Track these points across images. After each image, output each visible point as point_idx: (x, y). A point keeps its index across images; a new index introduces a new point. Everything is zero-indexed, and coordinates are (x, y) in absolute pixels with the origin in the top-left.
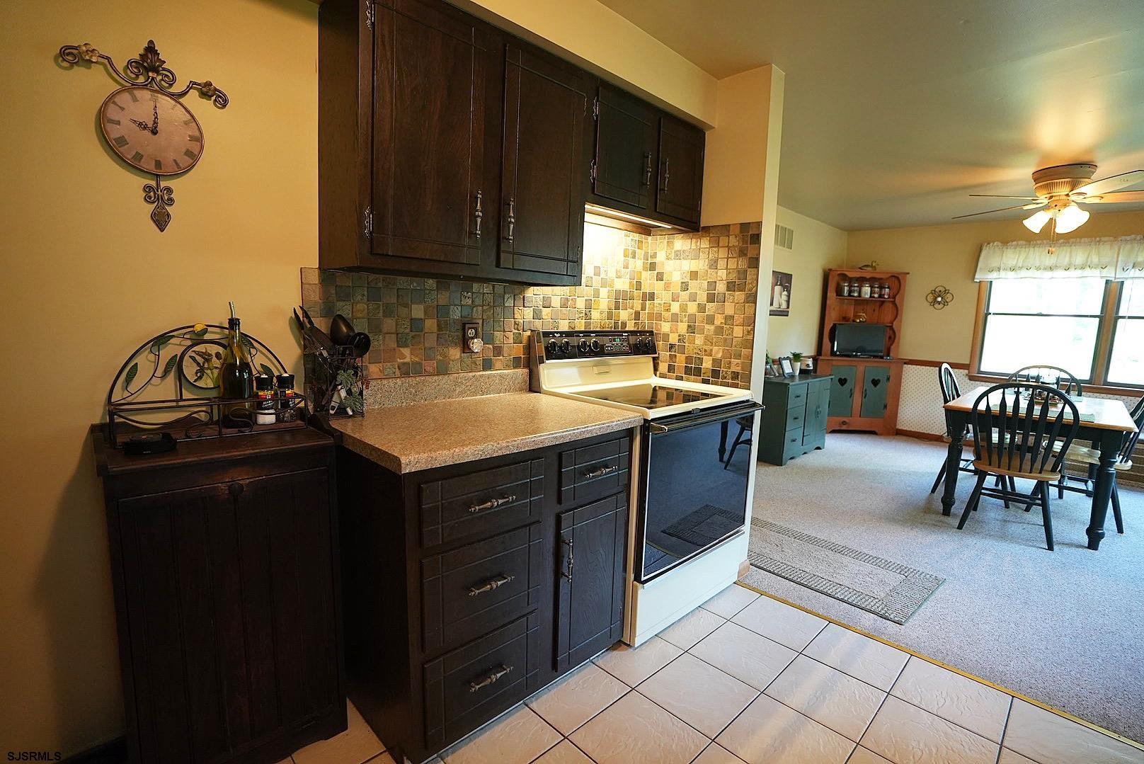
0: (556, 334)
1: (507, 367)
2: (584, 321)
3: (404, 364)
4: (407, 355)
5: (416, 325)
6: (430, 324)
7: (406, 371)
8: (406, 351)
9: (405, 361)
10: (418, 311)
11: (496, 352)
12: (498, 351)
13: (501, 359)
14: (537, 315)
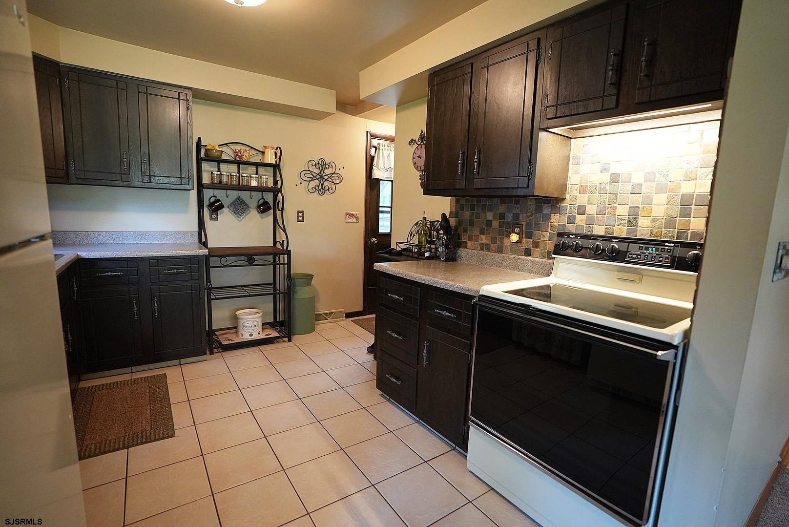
0: (571, 236)
1: (542, 256)
2: (626, 228)
3: (482, 244)
4: (484, 239)
5: (489, 223)
6: (495, 224)
7: (483, 247)
8: (483, 237)
9: (483, 242)
10: (489, 216)
11: (535, 245)
12: (536, 244)
13: (538, 251)
14: (571, 221)
